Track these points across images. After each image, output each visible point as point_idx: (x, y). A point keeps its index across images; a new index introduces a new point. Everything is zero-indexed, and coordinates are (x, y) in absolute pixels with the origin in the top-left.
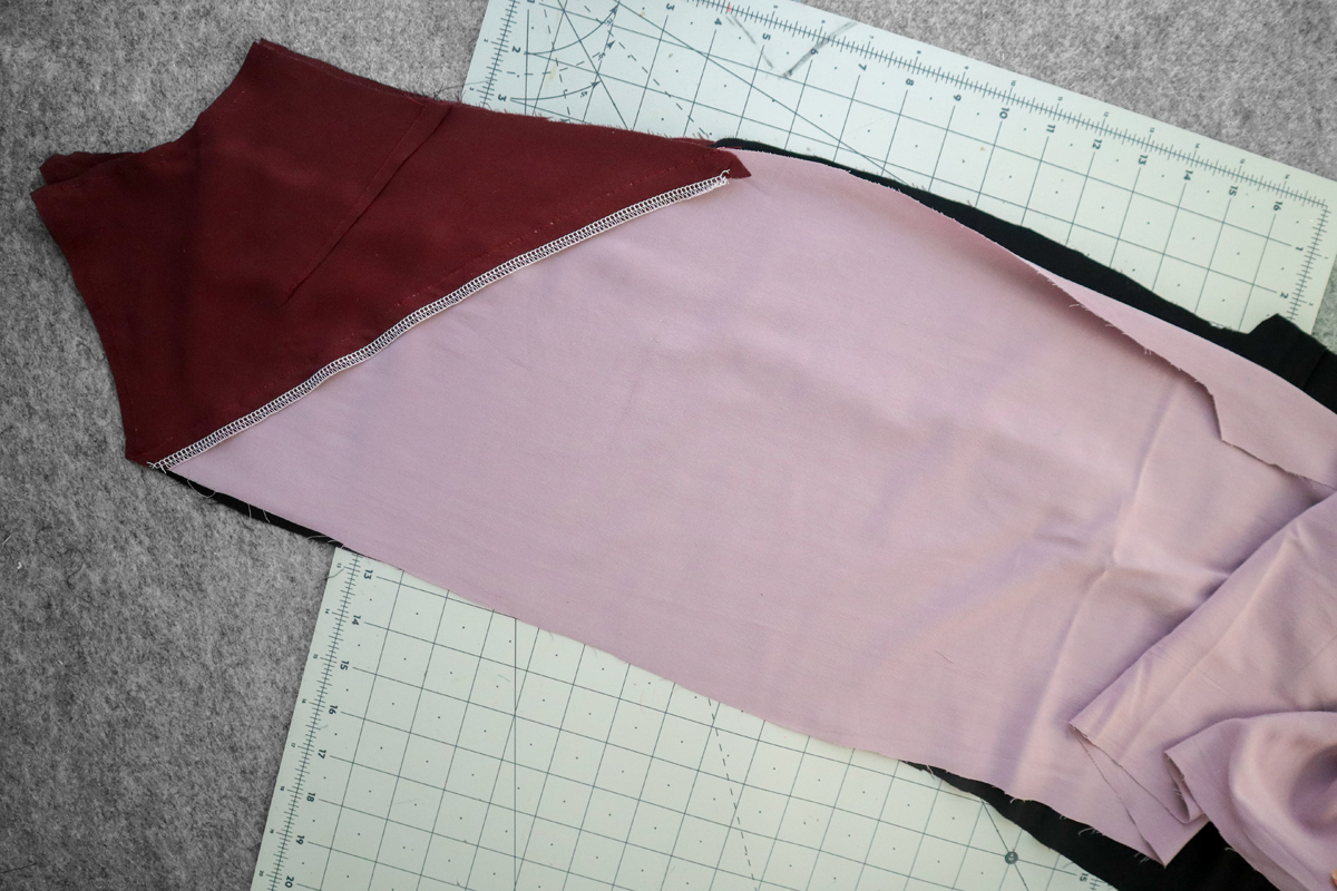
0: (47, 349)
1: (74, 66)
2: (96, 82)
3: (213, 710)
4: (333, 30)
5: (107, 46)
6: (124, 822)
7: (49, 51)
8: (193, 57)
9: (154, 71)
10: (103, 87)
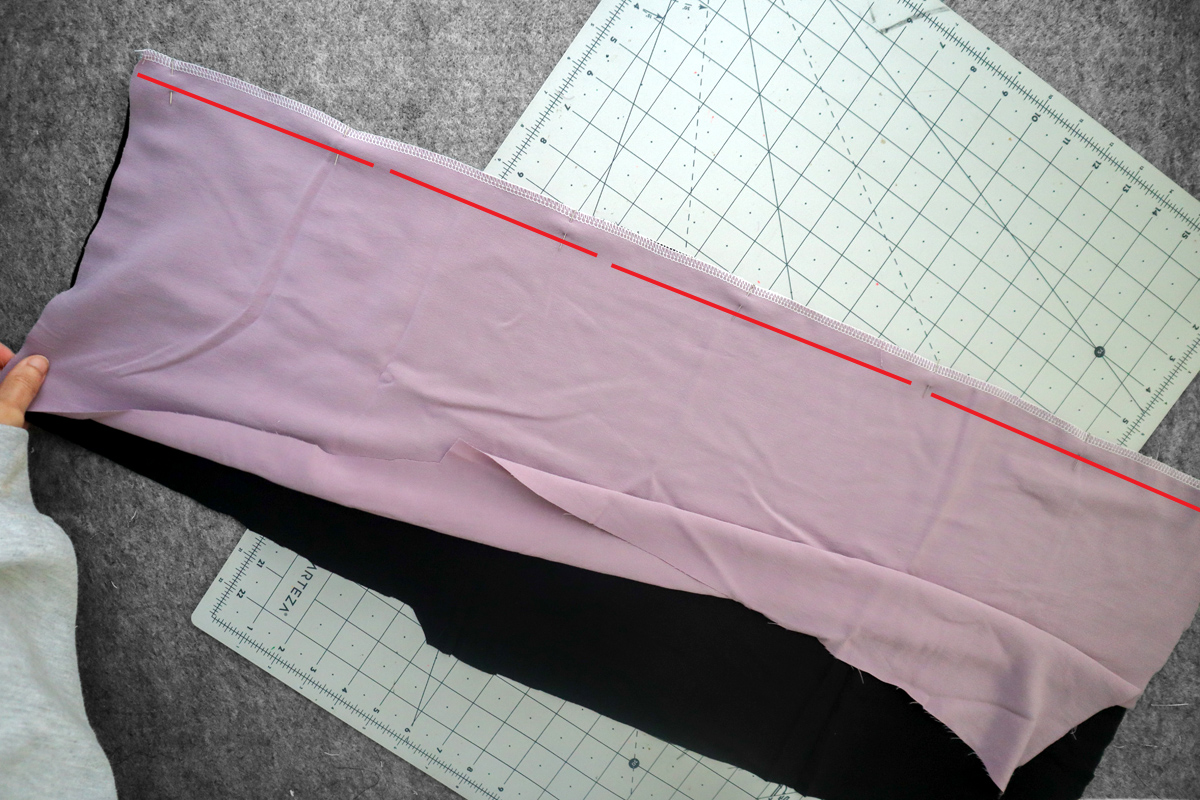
0: (50, 275)
1: (65, 43)
2: (85, 56)
3: (191, 564)
4: (277, 11)
5: (92, 26)
6: (122, 655)
7: (44, 31)
8: (162, 34)
9: (131, 47)
10: (90, 61)
